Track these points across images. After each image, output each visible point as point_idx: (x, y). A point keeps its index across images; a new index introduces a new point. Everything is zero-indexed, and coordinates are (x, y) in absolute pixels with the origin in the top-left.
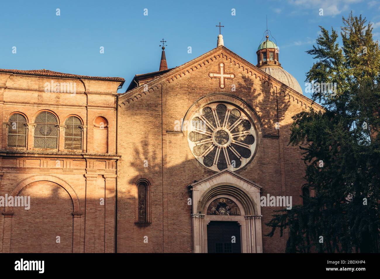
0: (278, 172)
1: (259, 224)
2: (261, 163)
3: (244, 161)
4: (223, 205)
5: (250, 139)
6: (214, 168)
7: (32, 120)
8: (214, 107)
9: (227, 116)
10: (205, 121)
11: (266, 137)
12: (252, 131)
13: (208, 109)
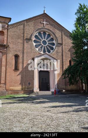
2: (57, 52)
3: (52, 51)
6: (42, 52)
8: (42, 32)
9: (46, 36)
10: (39, 37)
11: (59, 43)
12: (54, 42)
13: (40, 33)
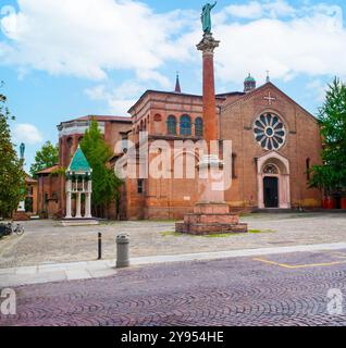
0: (296, 151)
1: (288, 178)
2: (288, 146)
3: (280, 145)
4: (270, 168)
5: (282, 133)
6: (266, 148)
7: (178, 119)
8: (266, 115)
10: (262, 123)
11: (291, 132)
12: (283, 129)
13: (262, 117)
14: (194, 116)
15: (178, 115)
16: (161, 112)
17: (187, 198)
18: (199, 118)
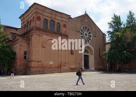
0: (96, 45)
2: (93, 42)
3: (90, 41)
4: (86, 51)
8: (85, 27)
9: (87, 30)
10: (83, 30)
11: (94, 36)
12: (91, 35)
13: (83, 28)
14: (57, 21)
15: (49, 19)
16: (41, 16)
17: (51, 63)
18: (58, 23)
